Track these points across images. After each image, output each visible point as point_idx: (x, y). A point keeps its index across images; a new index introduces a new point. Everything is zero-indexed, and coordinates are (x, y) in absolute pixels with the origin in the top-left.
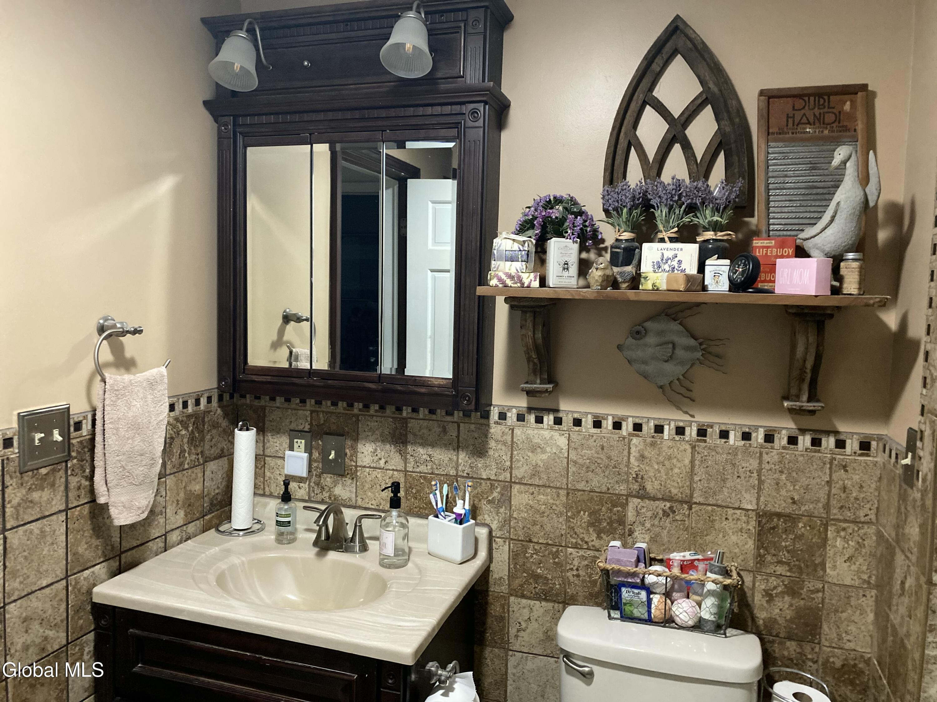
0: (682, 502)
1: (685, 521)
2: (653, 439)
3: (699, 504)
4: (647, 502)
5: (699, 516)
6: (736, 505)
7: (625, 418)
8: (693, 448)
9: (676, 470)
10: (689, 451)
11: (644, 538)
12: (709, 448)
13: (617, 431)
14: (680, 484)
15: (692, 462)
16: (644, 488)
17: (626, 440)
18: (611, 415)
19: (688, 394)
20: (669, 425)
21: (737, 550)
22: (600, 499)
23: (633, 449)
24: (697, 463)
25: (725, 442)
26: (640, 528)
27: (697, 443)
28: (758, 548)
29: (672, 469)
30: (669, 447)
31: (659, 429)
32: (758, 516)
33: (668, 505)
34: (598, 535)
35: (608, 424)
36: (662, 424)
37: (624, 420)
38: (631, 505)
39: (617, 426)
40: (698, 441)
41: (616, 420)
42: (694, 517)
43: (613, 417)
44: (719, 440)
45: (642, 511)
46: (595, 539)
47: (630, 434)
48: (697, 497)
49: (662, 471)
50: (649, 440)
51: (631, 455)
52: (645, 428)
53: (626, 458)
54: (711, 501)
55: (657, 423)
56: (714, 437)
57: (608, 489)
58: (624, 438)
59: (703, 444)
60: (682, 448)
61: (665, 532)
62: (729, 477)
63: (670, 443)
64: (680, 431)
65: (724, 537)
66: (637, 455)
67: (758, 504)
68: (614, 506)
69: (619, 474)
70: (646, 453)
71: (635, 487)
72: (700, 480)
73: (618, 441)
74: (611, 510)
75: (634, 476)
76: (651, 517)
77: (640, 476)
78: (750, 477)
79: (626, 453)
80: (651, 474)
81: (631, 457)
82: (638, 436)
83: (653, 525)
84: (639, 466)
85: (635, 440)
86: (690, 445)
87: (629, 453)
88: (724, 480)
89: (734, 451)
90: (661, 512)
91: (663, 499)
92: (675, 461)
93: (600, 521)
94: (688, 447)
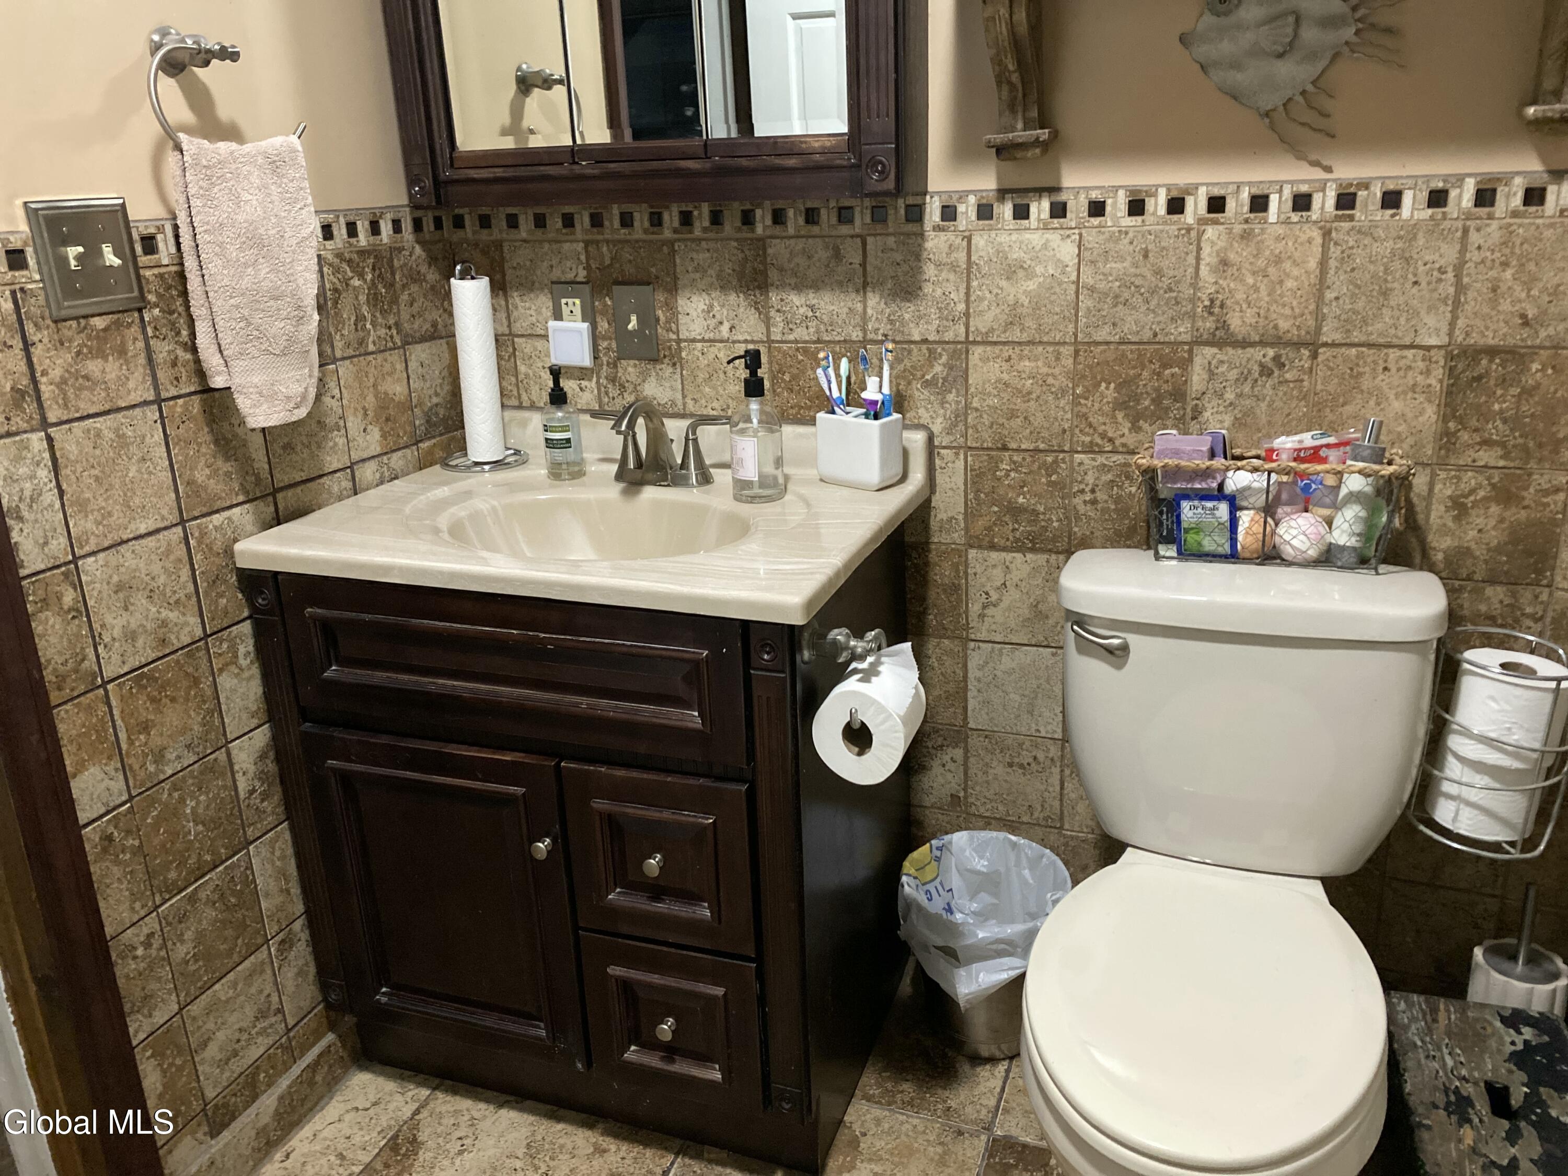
0: (1297, 345)
1: (1302, 381)
2: (1246, 226)
3: (1334, 345)
4: (1230, 351)
5: (1331, 369)
6: (1407, 341)
7: (1191, 190)
8: (1327, 234)
9: (1290, 284)
10: (1319, 240)
11: (1221, 422)
12: (1359, 232)
13: (1175, 217)
14: (1297, 311)
15: (1323, 263)
16: (1225, 326)
17: (1193, 234)
18: (1164, 185)
19: (1322, 123)
20: (1280, 191)
21: (1402, 428)
22: (1140, 355)
23: (1206, 250)
24: (1333, 263)
25: (1393, 216)
26: (1215, 402)
27: (1335, 224)
28: (1445, 420)
29: (1281, 282)
30: (1279, 239)
31: (1259, 203)
32: (1450, 357)
33: (1271, 353)
34: (1133, 424)
35: (1158, 205)
36: (1266, 192)
37: (1189, 194)
38: (1198, 361)
39: (1176, 206)
40: (1338, 218)
41: (1175, 194)
42: (1321, 371)
43: (1169, 190)
44: (1380, 213)
45: (1220, 370)
46: (1126, 431)
47: (1202, 221)
48: (1329, 334)
49: (1263, 287)
50: (1238, 228)
51: (1202, 263)
52: (1231, 205)
53: (1191, 270)
54: (1357, 336)
55: (1255, 191)
56: (1371, 208)
57: (1155, 335)
58: (1189, 230)
59: (1346, 225)
60: (1303, 238)
61: (1264, 405)
62: (1396, 285)
63: (1281, 230)
64: (1302, 202)
65: (1378, 404)
66: (1214, 260)
67: (1450, 334)
68: (1165, 366)
69: (1177, 303)
70: (1232, 256)
71: (1208, 324)
72: (1337, 298)
73: (1177, 237)
74: (1159, 374)
75: (1207, 303)
76: (1237, 380)
77: (1218, 303)
78: (1440, 280)
79: (1191, 259)
80: (1240, 296)
81: (1202, 267)
82: (1216, 222)
83: (1240, 396)
84: (1216, 283)
85: (1211, 232)
86: (1321, 228)
87: (1198, 259)
88: (1385, 293)
89: (1411, 231)
90: (1256, 368)
91: (1262, 343)
92: (1287, 265)
93: (1137, 399)
94: (1316, 235)
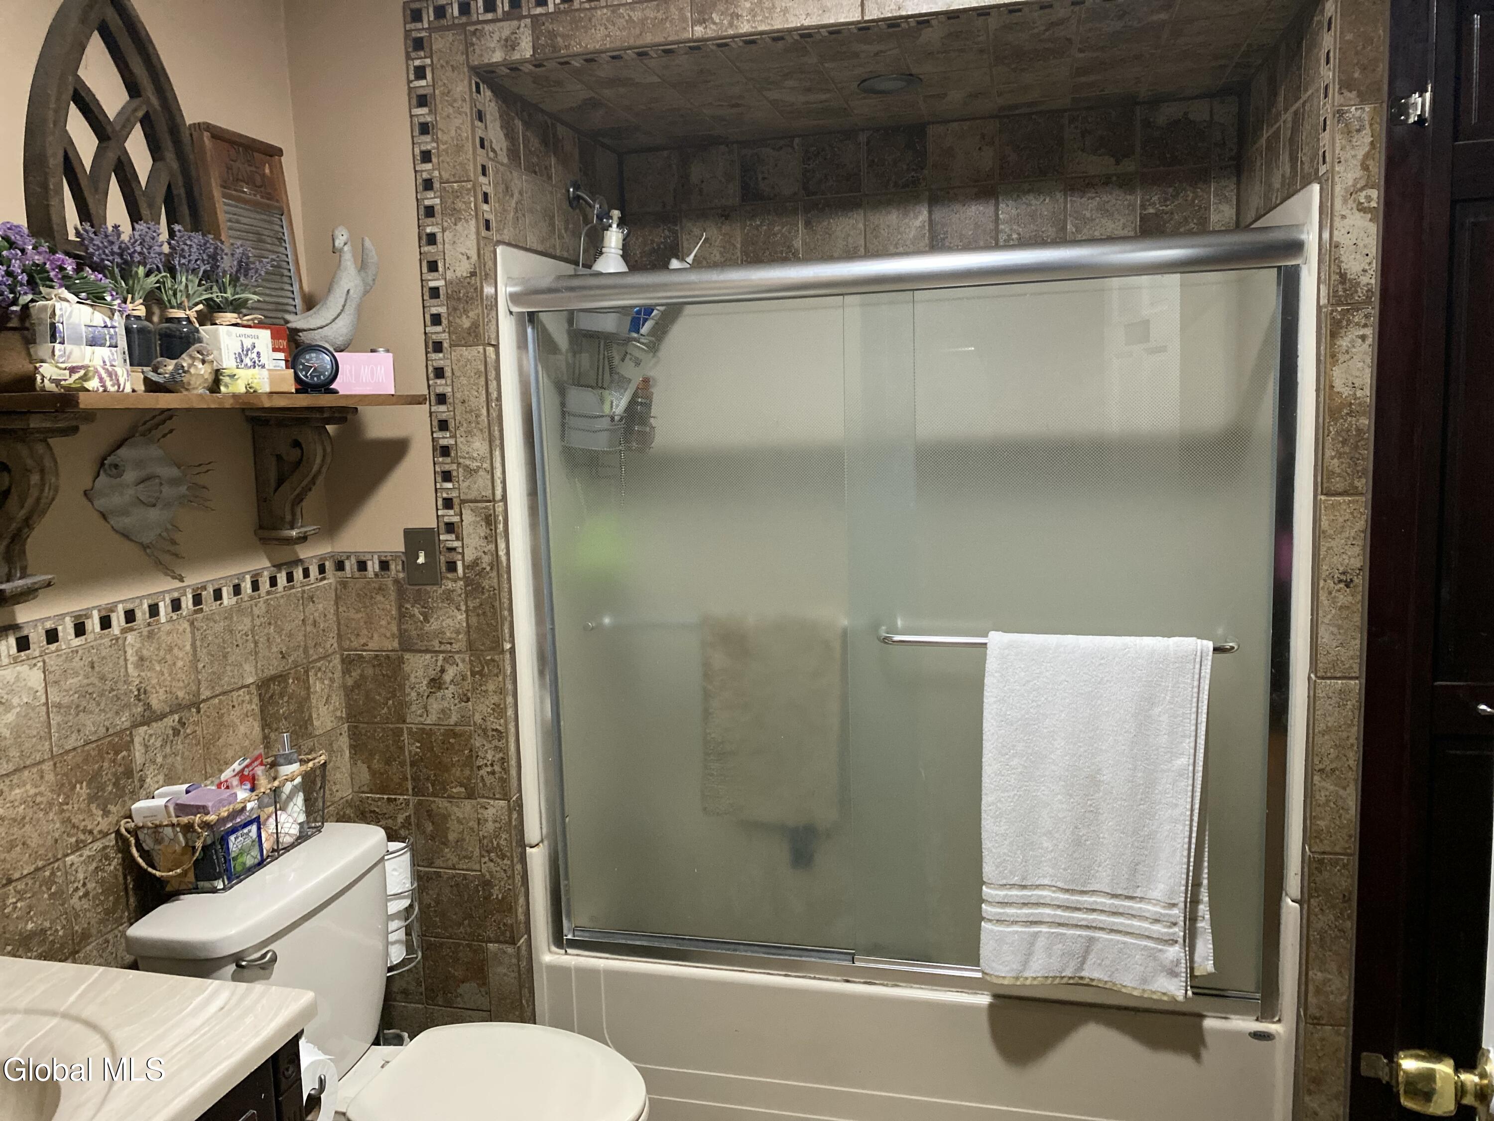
0: (189, 707)
1: (195, 731)
2: (150, 628)
3: (208, 699)
4: (154, 724)
5: (208, 717)
6: (240, 685)
7: (112, 608)
8: (192, 624)
9: (180, 664)
10: (188, 630)
11: (157, 782)
12: (207, 619)
13: (106, 631)
14: (186, 682)
15: (193, 645)
16: (148, 706)
17: (120, 642)
18: (94, 608)
20: (164, 600)
21: (247, 743)
22: (99, 750)
23: (130, 652)
24: (198, 643)
25: (220, 604)
26: (152, 767)
27: (195, 616)
28: (263, 730)
29: (174, 664)
30: (169, 633)
31: (154, 610)
32: (259, 687)
33: (176, 717)
34: (103, 810)
35: (93, 624)
36: (156, 601)
37: (113, 611)
38: (137, 740)
39: (106, 623)
40: (196, 612)
41: (104, 614)
42: (205, 720)
43: (99, 611)
44: (214, 604)
45: (151, 741)
46: (100, 819)
47: (124, 631)
48: (205, 693)
49: (166, 671)
50: (145, 631)
51: (129, 663)
52: (139, 615)
53: (123, 670)
54: (218, 690)
55: (150, 602)
56: (209, 602)
57: (107, 730)
58: (117, 639)
59: (200, 616)
60: (181, 629)
61: (179, 758)
62: (229, 650)
63: (168, 627)
64: (176, 605)
65: (234, 732)
66: (135, 658)
67: (256, 674)
68: (117, 753)
69: (118, 699)
70: (145, 652)
71: (139, 709)
72: (204, 667)
73: (110, 646)
74: (114, 761)
75: (136, 693)
76: (162, 746)
77: (142, 690)
78: (247, 641)
79: (122, 662)
80: (154, 681)
81: (129, 666)
82: (131, 630)
83: (165, 757)
84: (139, 675)
85: (130, 638)
86: (188, 621)
87: (126, 660)
88: (225, 657)
89: (228, 615)
90: (171, 732)
91: (172, 712)
92: (176, 650)
93: (103, 789)
94: (186, 625)
